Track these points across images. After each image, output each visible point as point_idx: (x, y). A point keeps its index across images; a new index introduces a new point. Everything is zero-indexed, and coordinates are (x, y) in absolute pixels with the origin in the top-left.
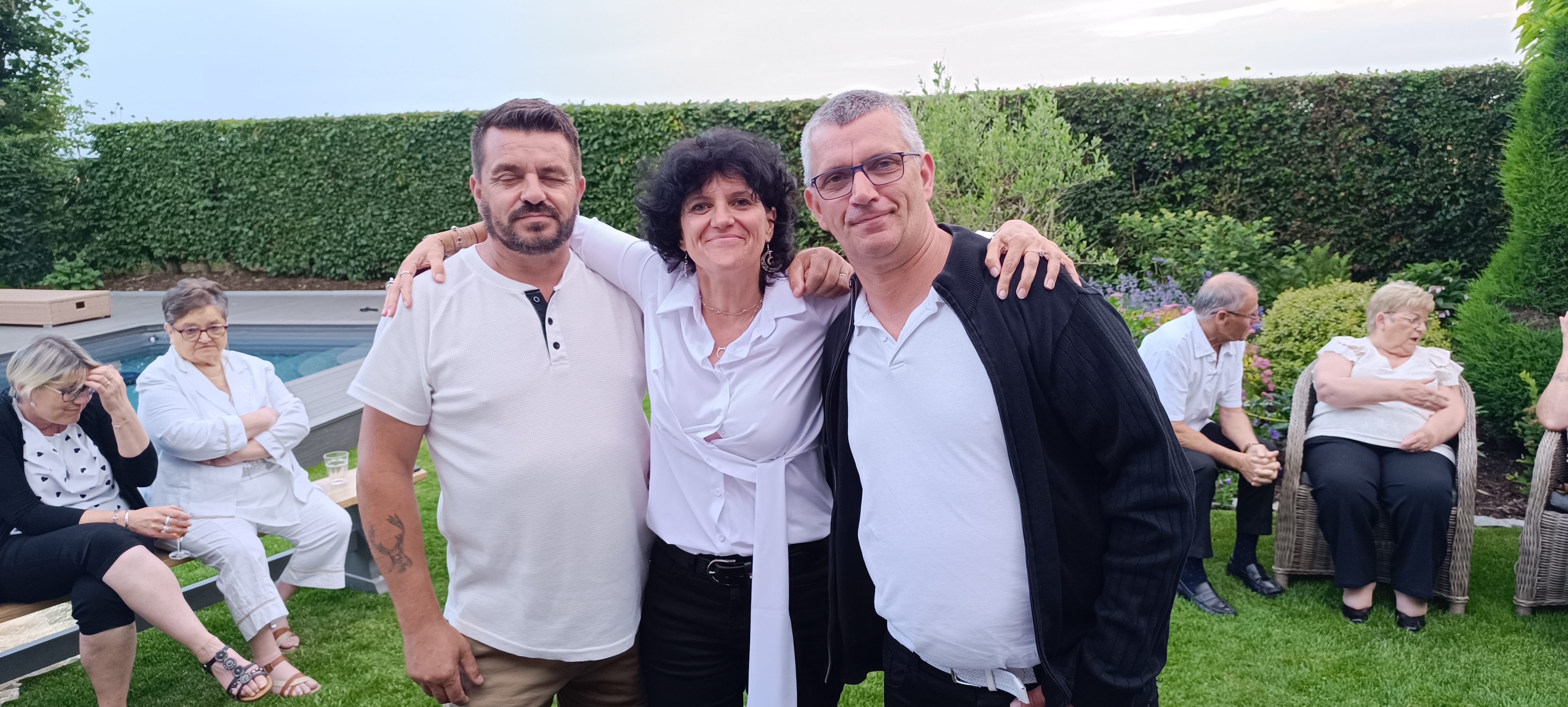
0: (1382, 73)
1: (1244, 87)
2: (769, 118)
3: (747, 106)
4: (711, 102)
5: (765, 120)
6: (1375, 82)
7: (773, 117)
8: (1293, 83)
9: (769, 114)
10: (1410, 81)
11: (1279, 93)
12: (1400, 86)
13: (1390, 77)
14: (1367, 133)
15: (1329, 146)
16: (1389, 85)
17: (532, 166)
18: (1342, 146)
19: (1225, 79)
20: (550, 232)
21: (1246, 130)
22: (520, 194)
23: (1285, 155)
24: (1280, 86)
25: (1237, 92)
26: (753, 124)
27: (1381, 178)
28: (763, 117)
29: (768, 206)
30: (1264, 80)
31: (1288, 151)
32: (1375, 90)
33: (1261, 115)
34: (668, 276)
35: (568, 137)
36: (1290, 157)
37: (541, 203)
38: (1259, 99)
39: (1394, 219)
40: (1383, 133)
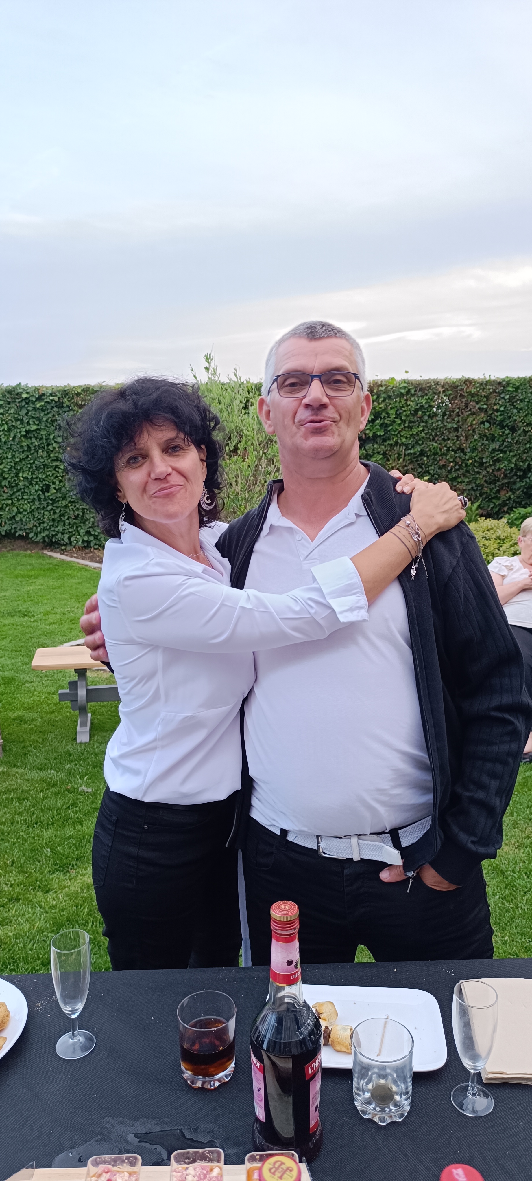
0: (493, 378)
1: (406, 385)
6: (488, 384)
8: (437, 383)
10: (511, 384)
11: (428, 390)
12: (504, 387)
13: (498, 381)
14: (485, 419)
15: (461, 428)
16: (498, 386)
18: (469, 428)
19: (393, 379)
21: (407, 416)
23: (433, 434)
24: (428, 385)
25: (401, 388)
27: (494, 450)
29: (198, 446)
30: (418, 381)
31: (435, 431)
32: (489, 389)
33: (417, 405)
36: (436, 435)
38: (415, 394)
39: (503, 478)
40: (495, 419)
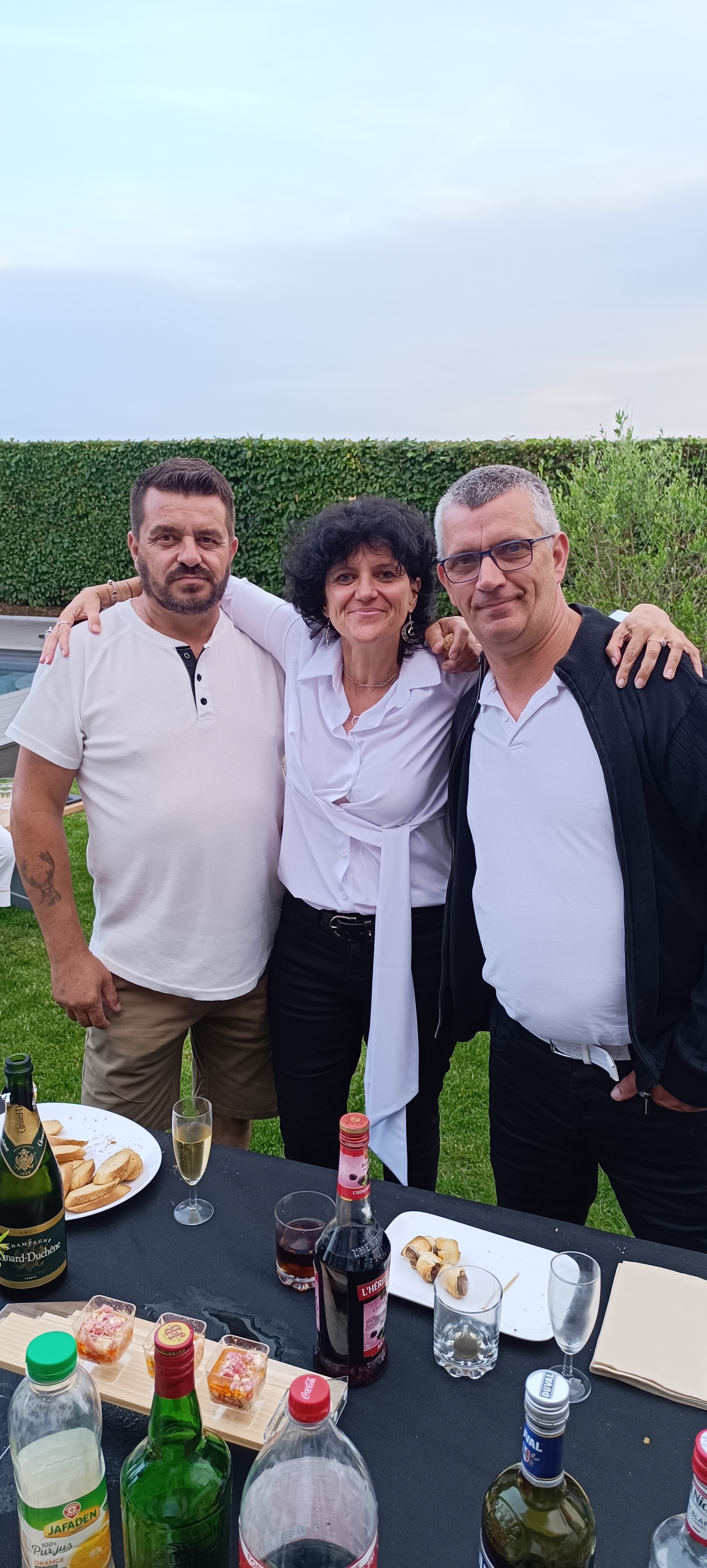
2: (448, 459)
3: (425, 446)
4: (390, 440)
5: (443, 461)
7: (451, 459)
9: (449, 455)
17: (189, 529)
20: (204, 594)
22: (177, 556)
26: (431, 465)
28: (442, 458)
29: (412, 577)
34: (310, 643)
35: (225, 500)
37: (198, 566)
